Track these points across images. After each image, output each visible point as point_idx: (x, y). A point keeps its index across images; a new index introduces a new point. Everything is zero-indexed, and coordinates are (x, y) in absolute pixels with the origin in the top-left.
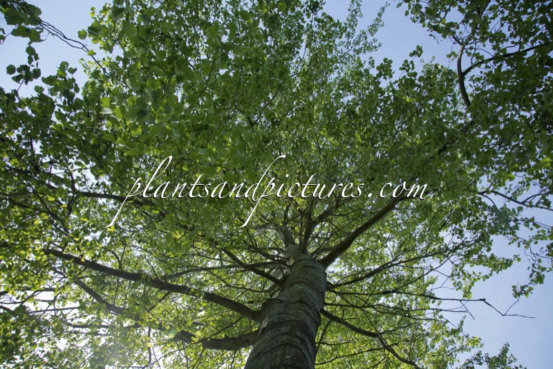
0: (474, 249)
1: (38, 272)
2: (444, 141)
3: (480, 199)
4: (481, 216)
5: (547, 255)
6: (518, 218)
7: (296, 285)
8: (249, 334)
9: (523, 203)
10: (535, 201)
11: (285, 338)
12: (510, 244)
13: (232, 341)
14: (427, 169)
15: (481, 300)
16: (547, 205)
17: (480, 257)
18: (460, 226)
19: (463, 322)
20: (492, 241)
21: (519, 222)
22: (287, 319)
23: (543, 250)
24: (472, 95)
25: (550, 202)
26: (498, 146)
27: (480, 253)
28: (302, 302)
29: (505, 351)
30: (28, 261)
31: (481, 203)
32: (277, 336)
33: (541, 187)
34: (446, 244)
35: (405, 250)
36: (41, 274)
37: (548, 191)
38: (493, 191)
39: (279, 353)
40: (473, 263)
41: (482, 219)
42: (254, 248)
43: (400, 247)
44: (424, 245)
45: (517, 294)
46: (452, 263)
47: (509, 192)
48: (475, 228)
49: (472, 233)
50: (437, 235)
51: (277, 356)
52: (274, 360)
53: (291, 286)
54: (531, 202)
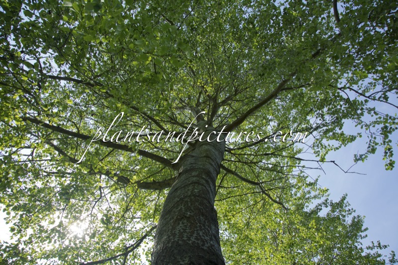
0: (331, 128)
1: (19, 134)
2: (318, 48)
3: (338, 93)
4: (338, 105)
5: (380, 134)
6: (364, 107)
7: (204, 146)
8: (170, 180)
9: (369, 97)
10: (377, 96)
11: (194, 179)
12: (356, 126)
13: (158, 184)
14: (303, 67)
15: (331, 161)
16: (385, 99)
17: (334, 134)
18: (322, 111)
19: (318, 179)
20: (343, 123)
21: (364, 110)
22: (197, 167)
23: (379, 130)
24: (342, 13)
25: (388, 98)
26: (356, 54)
27: (334, 131)
28: (207, 157)
29: (344, 198)
30: (11, 127)
31: (338, 96)
32: (190, 177)
33: (383, 86)
34: (311, 124)
35: (282, 128)
36: (22, 136)
37: (387, 89)
38: (348, 88)
39: (190, 188)
40: (329, 138)
41: (339, 107)
42: (175, 120)
43: (279, 125)
44: (296, 125)
45: (356, 160)
46: (314, 137)
47: (360, 89)
48: (333, 113)
49: (330, 117)
50: (306, 117)
51: (188, 190)
52: (187, 192)
53: (200, 146)
54: (374, 97)
